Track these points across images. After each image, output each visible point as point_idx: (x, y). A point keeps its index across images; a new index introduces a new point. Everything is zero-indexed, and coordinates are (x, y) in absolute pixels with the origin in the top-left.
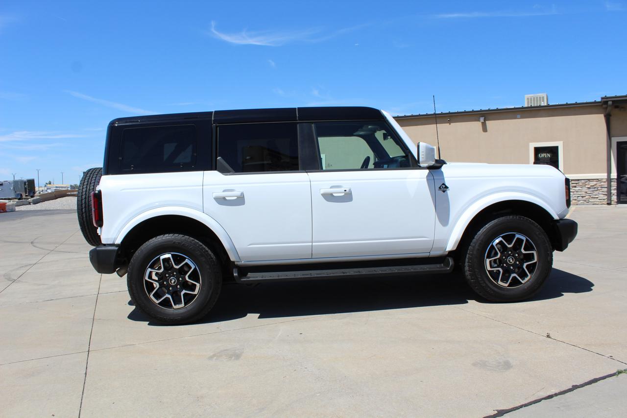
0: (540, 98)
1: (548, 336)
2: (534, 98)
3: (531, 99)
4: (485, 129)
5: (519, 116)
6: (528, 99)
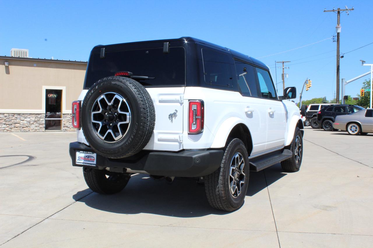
0: (24, 52)
1: (358, 177)
2: (19, 52)
3: (17, 52)
4: (8, 72)
5: (35, 65)
6: (15, 51)
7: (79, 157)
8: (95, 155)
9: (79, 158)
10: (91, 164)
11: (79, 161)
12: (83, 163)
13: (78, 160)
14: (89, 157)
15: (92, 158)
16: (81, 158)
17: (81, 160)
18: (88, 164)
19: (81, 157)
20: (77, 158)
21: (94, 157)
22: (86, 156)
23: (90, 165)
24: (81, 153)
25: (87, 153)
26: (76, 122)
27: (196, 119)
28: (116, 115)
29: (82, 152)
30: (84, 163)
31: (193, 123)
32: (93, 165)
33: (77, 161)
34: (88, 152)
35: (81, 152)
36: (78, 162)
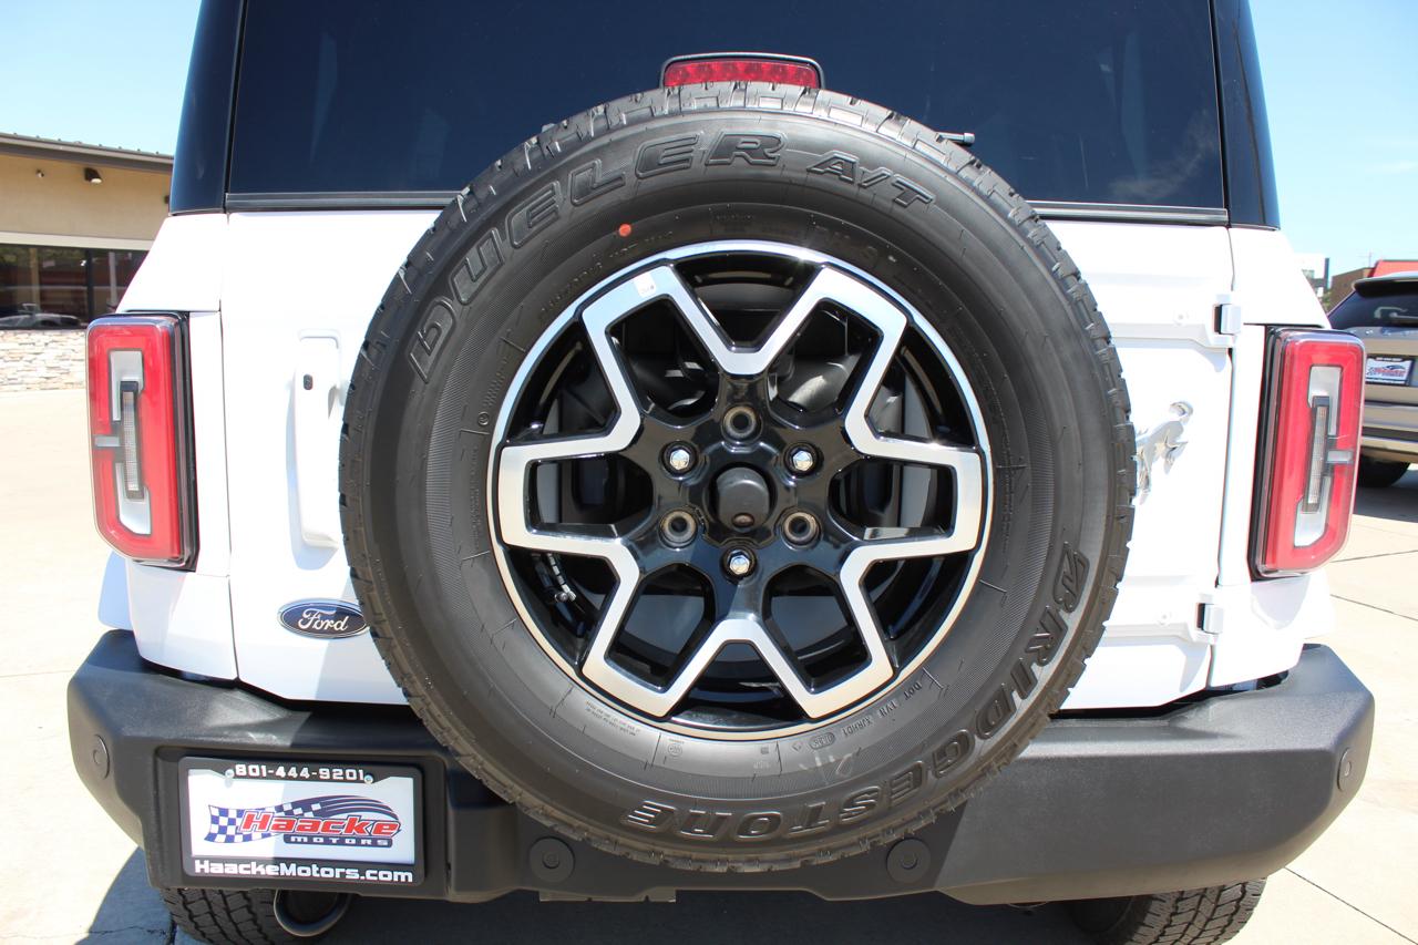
7: (224, 812)
8: (398, 793)
9: (223, 821)
10: (362, 866)
11: (220, 848)
12: (277, 861)
13: (211, 837)
14: (329, 806)
15: (366, 815)
16: (247, 826)
17: (247, 838)
18: (322, 863)
19: (240, 813)
20: (199, 823)
21: (386, 810)
22: (305, 805)
23: (352, 874)
24: (248, 777)
25: (316, 778)
26: (144, 504)
27: (1328, 469)
28: (800, 474)
29: (255, 769)
30: (288, 861)
31: (1305, 497)
32: (386, 876)
33: (199, 846)
34: (324, 772)
35: (241, 768)
36: (213, 860)
